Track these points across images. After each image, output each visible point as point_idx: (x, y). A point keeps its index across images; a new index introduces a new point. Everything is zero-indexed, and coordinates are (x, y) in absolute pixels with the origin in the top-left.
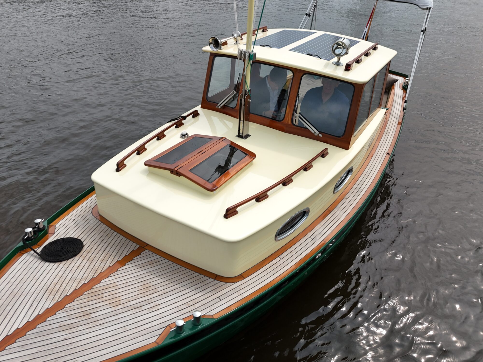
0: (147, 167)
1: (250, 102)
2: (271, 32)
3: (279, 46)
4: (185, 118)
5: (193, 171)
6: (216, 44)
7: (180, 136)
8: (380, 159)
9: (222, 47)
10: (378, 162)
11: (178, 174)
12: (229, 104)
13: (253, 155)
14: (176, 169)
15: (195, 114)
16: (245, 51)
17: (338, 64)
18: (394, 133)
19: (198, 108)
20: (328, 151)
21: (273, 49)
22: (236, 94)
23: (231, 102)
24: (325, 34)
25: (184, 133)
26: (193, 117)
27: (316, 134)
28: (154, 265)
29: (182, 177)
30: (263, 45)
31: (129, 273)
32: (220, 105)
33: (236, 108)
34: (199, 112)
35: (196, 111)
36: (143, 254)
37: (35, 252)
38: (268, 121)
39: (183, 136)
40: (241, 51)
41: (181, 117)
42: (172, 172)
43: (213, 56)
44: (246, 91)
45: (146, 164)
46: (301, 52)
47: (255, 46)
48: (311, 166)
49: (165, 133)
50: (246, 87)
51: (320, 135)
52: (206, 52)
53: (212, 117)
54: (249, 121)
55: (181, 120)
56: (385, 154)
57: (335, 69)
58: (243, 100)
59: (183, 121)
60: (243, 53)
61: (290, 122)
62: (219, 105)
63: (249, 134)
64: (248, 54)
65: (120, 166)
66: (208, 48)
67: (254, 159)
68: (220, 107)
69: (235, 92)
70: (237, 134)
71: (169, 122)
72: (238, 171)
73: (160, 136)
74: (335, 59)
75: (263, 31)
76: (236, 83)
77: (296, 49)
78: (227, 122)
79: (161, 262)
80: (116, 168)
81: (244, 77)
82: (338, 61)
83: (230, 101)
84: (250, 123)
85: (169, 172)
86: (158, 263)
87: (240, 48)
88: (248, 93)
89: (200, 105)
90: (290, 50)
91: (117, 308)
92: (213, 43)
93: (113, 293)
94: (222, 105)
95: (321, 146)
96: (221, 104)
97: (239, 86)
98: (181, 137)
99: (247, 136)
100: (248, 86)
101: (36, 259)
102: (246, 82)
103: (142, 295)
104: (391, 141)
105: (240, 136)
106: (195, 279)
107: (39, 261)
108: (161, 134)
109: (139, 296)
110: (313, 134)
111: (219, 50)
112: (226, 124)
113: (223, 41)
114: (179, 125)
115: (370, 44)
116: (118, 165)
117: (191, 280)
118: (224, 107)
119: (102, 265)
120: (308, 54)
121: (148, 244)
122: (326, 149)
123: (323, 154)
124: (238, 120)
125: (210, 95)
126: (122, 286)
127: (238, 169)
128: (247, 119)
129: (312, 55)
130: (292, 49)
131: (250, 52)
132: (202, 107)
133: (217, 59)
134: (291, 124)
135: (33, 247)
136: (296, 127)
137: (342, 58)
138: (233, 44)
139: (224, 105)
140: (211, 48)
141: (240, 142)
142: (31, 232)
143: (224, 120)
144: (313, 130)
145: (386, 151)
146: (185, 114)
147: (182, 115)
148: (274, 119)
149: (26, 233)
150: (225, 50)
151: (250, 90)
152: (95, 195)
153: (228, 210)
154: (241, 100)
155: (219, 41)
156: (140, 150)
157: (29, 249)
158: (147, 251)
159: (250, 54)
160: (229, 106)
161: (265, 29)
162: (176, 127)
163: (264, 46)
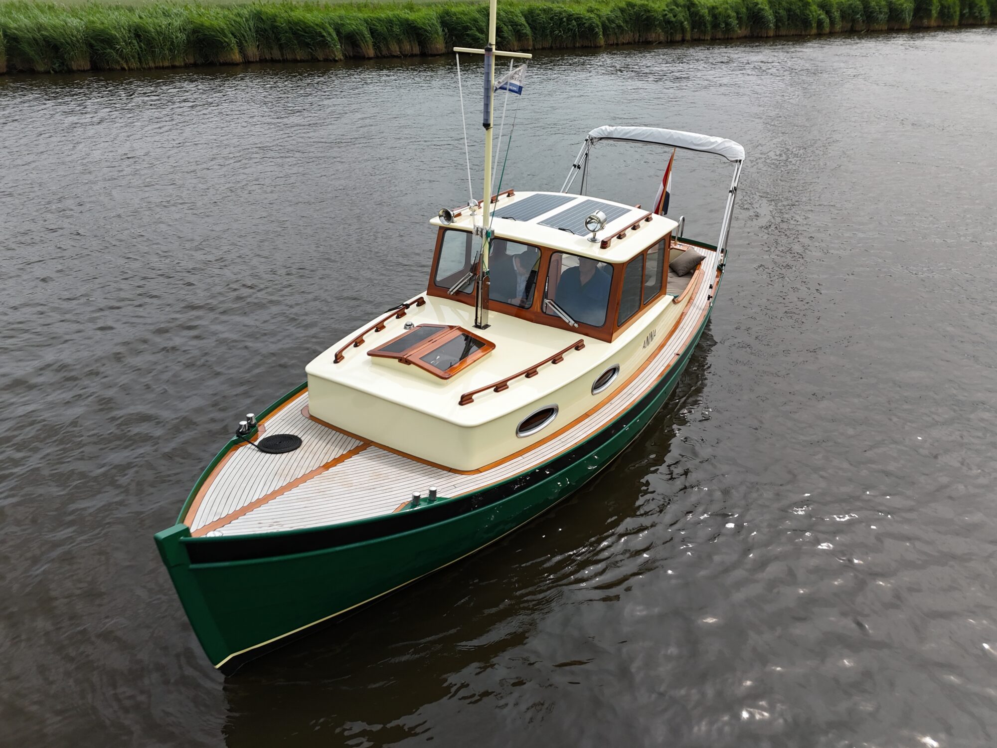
0: (370, 357)
1: (489, 285)
2: (519, 196)
3: (526, 219)
4: (407, 306)
5: (424, 359)
6: (448, 216)
7: (403, 326)
8: (665, 360)
9: (455, 219)
10: (662, 363)
11: (408, 362)
12: (464, 289)
13: (492, 346)
14: (405, 357)
15: (421, 302)
16: (482, 227)
17: (594, 240)
18: (691, 329)
19: (424, 295)
20: (585, 343)
21: (517, 222)
22: (473, 276)
23: (467, 287)
24: (588, 200)
25: (408, 324)
26: (418, 305)
27: (570, 324)
28: (383, 458)
29: (412, 365)
30: (505, 216)
31: (357, 464)
32: (452, 291)
33: (473, 294)
34: (425, 300)
35: (422, 298)
36: (369, 449)
37: (253, 444)
38: (515, 310)
39: (407, 326)
40: (477, 228)
41: (403, 305)
42: (401, 360)
43: (443, 230)
44: (483, 272)
45: (369, 354)
46: (552, 226)
47: (494, 218)
48: (561, 359)
49: (385, 323)
50: (484, 267)
51: (576, 325)
52: (434, 225)
53: (442, 307)
54: (488, 309)
55: (403, 309)
56: (673, 355)
57: (592, 246)
58: (480, 282)
59: (406, 311)
60: (480, 230)
61: (539, 310)
62: (450, 290)
63: (489, 324)
64: (485, 231)
65: (338, 358)
66: (437, 221)
67: (493, 349)
68: (452, 293)
69: (472, 274)
70: (474, 324)
71: (386, 312)
72: (475, 361)
73: (379, 328)
74: (591, 235)
75: (508, 196)
76: (472, 262)
77: (546, 223)
78: (460, 311)
79: (390, 456)
80: (334, 359)
81: (482, 256)
82: (594, 238)
83: (465, 286)
84: (489, 311)
85: (397, 360)
86: (386, 457)
87: (476, 225)
88: (487, 274)
89: (426, 292)
90: (538, 224)
91: (350, 488)
92: (444, 215)
93: (343, 477)
94: (454, 291)
95: (575, 337)
96: (453, 289)
97: (476, 267)
98: (405, 328)
99: (486, 326)
100: (486, 267)
101: (255, 452)
102: (483, 261)
103: (373, 481)
104: (684, 340)
105: (477, 326)
106: (427, 471)
107: (259, 453)
108: (380, 325)
109: (371, 481)
110: (568, 324)
111: (452, 224)
112: (459, 313)
113: (456, 212)
114: (401, 315)
115: (644, 213)
116: (336, 356)
117: (424, 471)
118: (458, 292)
119: (327, 457)
120: (559, 229)
121: (373, 442)
122: (582, 341)
123: (578, 346)
124: (475, 308)
125: (438, 278)
126: (352, 473)
127: (475, 358)
128: (486, 307)
129: (564, 230)
130: (542, 222)
131: (487, 229)
132: (427, 294)
133: (448, 233)
134: (541, 311)
135: (250, 440)
136: (547, 316)
137: (597, 233)
138: (468, 216)
139: (457, 290)
140: (442, 221)
141: (479, 333)
142: (245, 425)
143: (458, 310)
144: (566, 319)
145: (676, 352)
146: (408, 302)
147: (405, 303)
148: (521, 307)
149: (241, 426)
150: (458, 223)
151: (489, 271)
152: (307, 393)
153: (463, 397)
154: (478, 283)
155: (451, 213)
156: (358, 342)
157: (246, 442)
158: (372, 447)
159: (487, 231)
160: (465, 291)
161: (511, 192)
162: (398, 317)
163: (507, 218)
